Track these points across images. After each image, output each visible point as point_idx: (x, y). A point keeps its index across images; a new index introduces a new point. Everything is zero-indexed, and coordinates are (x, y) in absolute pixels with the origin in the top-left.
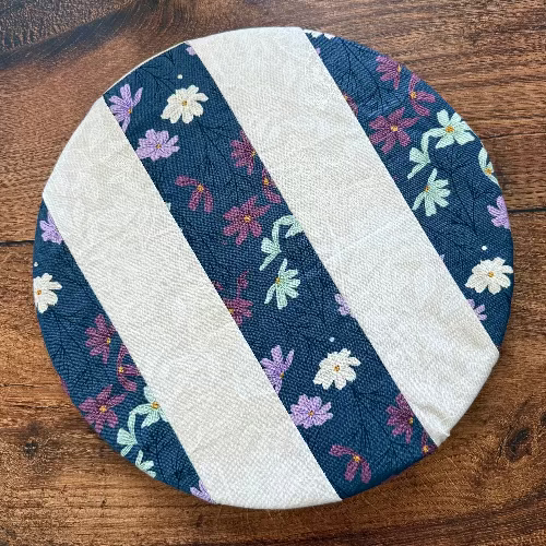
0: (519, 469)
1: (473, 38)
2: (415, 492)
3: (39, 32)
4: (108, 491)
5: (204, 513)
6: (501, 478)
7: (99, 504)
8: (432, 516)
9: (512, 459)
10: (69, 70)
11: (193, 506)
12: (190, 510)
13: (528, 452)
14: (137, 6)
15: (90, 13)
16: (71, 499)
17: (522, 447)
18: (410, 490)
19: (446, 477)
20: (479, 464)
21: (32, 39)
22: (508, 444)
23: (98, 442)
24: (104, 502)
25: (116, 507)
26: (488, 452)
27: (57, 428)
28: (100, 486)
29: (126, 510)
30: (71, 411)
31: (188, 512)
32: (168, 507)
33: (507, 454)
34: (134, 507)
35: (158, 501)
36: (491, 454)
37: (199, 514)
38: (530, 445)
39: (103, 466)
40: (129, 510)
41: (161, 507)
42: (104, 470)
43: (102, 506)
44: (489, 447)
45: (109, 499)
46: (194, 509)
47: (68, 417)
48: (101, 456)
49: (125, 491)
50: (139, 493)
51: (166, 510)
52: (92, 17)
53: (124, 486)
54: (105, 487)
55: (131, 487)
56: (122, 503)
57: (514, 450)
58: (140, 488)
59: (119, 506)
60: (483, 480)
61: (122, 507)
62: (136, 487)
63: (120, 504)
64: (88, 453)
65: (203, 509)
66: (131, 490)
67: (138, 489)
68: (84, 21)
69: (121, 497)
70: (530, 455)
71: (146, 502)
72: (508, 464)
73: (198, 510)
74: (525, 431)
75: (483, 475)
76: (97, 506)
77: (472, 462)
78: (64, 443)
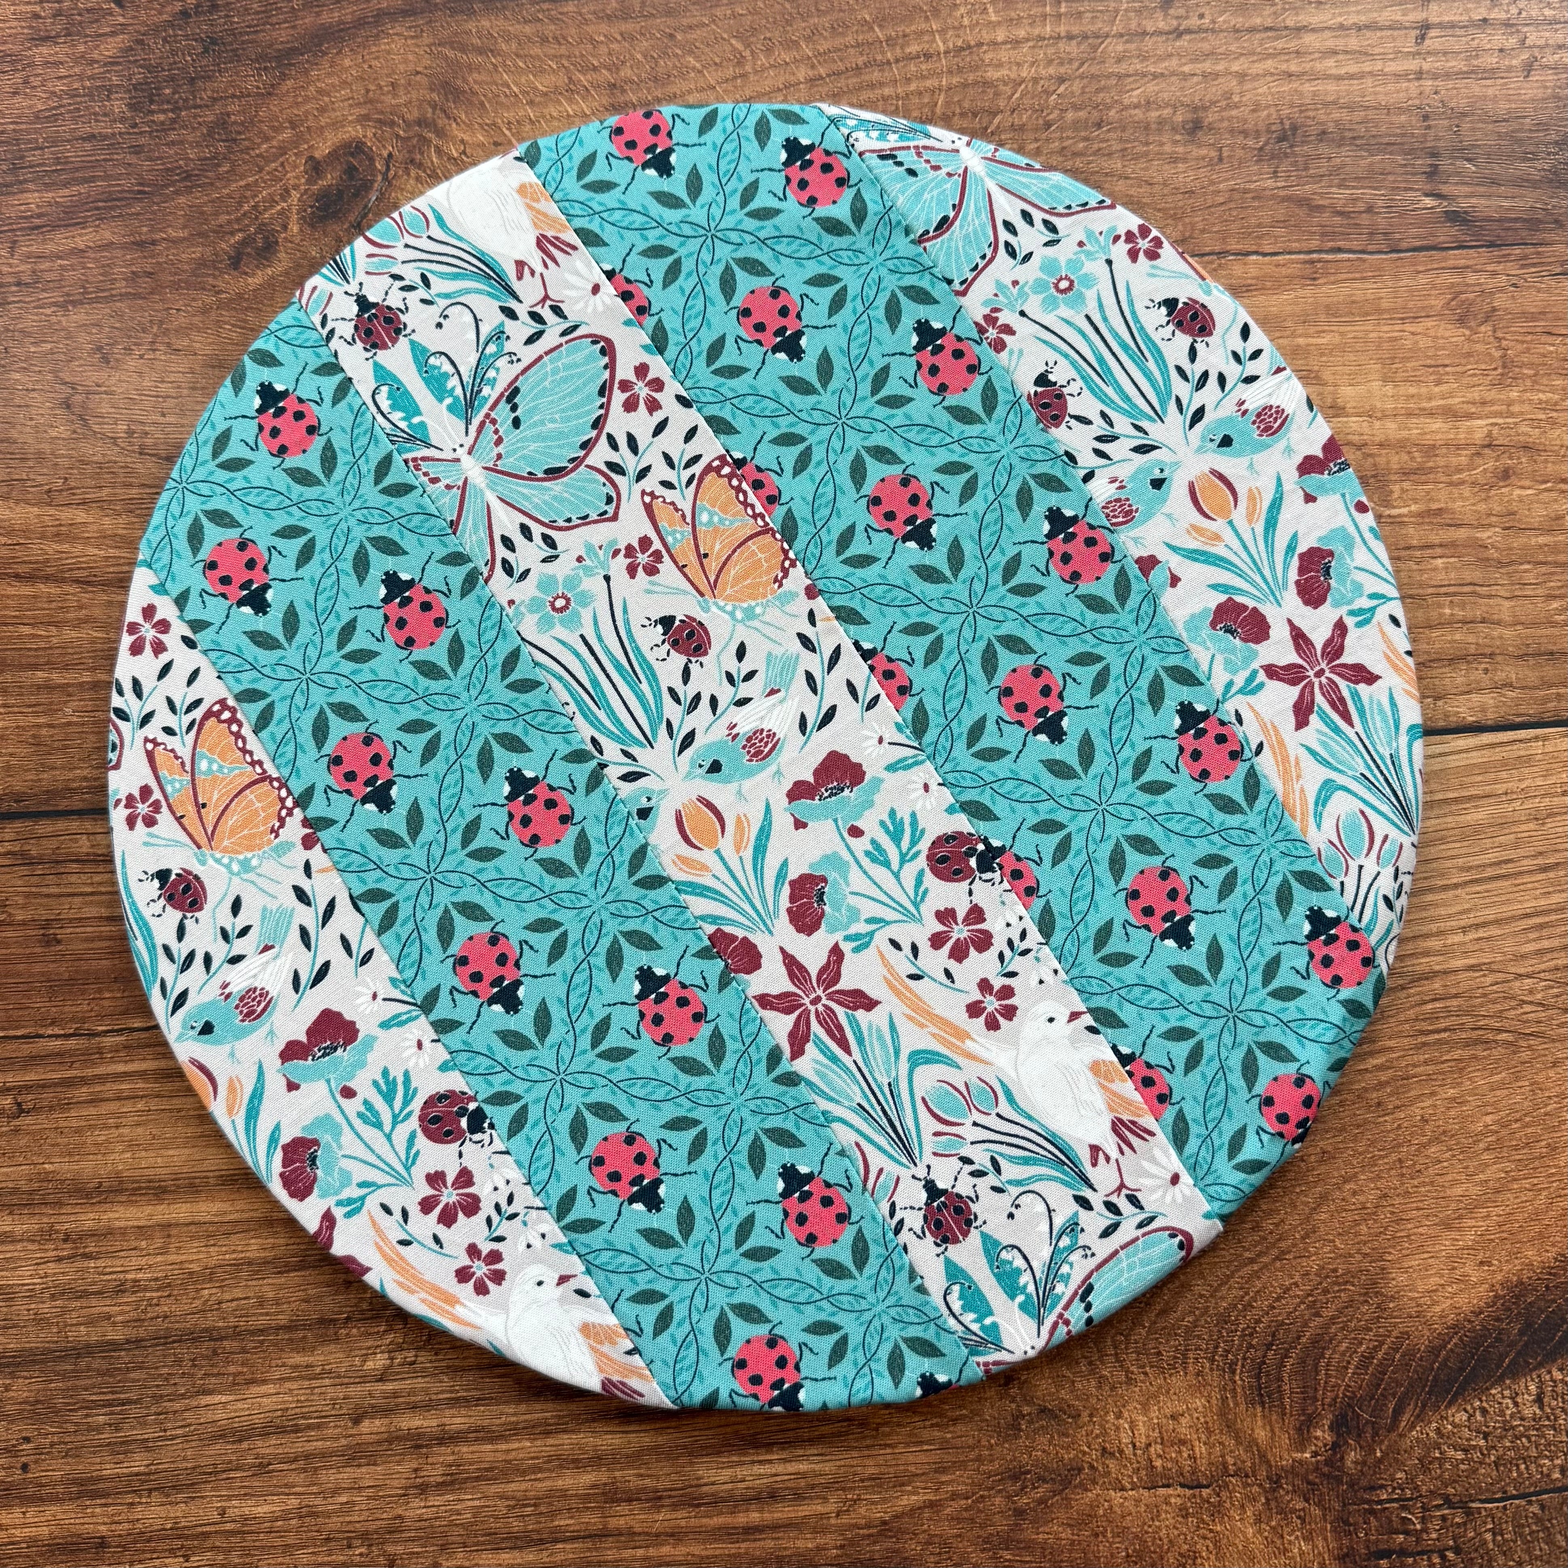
0: (336, 125)
2: (613, 68)
4: (1413, 65)
5: (1159, 15)
6: (389, 100)
7: (1433, 33)
9: (357, 148)
13: (316, 168)
14: (1398, 1412)
15: (1539, 1400)
16: (1513, 41)
17: (329, 179)
18: (626, 72)
19: (531, 103)
20: (441, 133)
22: (367, 186)
23: (1445, 189)
24: (1423, 37)
25: (1390, 28)
26: (420, 166)
27: (1556, 221)
28: (1435, 77)
29: (1363, 19)
30: (1523, 266)
31: (1201, 16)
32: (1252, 30)
33: (371, 160)
34: (1342, 27)
35: (1280, 44)
36: (412, 161)
37: (1172, 11)
38: (309, 182)
39: (1429, 127)
40: (1353, 19)
41: (1270, 29)
42: (1426, 118)
43: (1425, 27)
44: (418, 179)
45: (1409, 46)
46: (1185, 24)
47: (1530, 250)
48: (1434, 155)
49: (1367, 67)
50: (1330, 62)
51: (1258, 21)
52: (1533, 1388)
53: (1369, 82)
54: (1420, 75)
55: (1351, 77)
56: (1372, 37)
57: (351, 171)
58: (1328, 77)
59: (1381, 29)
60: (435, 96)
61: (1372, 27)
62: (1339, 78)
63: (1379, 34)
64: (1469, 160)
65: (1161, 25)
66: (1353, 68)
67: (1333, 71)
68: (1558, 1375)
69: (1377, 50)
70: (311, 158)
71: (1308, 39)
72: (369, 134)
73: (1175, 23)
74: (322, 219)
75: (434, 108)
76: (1441, 26)
77: (462, 141)
78: (1535, 184)
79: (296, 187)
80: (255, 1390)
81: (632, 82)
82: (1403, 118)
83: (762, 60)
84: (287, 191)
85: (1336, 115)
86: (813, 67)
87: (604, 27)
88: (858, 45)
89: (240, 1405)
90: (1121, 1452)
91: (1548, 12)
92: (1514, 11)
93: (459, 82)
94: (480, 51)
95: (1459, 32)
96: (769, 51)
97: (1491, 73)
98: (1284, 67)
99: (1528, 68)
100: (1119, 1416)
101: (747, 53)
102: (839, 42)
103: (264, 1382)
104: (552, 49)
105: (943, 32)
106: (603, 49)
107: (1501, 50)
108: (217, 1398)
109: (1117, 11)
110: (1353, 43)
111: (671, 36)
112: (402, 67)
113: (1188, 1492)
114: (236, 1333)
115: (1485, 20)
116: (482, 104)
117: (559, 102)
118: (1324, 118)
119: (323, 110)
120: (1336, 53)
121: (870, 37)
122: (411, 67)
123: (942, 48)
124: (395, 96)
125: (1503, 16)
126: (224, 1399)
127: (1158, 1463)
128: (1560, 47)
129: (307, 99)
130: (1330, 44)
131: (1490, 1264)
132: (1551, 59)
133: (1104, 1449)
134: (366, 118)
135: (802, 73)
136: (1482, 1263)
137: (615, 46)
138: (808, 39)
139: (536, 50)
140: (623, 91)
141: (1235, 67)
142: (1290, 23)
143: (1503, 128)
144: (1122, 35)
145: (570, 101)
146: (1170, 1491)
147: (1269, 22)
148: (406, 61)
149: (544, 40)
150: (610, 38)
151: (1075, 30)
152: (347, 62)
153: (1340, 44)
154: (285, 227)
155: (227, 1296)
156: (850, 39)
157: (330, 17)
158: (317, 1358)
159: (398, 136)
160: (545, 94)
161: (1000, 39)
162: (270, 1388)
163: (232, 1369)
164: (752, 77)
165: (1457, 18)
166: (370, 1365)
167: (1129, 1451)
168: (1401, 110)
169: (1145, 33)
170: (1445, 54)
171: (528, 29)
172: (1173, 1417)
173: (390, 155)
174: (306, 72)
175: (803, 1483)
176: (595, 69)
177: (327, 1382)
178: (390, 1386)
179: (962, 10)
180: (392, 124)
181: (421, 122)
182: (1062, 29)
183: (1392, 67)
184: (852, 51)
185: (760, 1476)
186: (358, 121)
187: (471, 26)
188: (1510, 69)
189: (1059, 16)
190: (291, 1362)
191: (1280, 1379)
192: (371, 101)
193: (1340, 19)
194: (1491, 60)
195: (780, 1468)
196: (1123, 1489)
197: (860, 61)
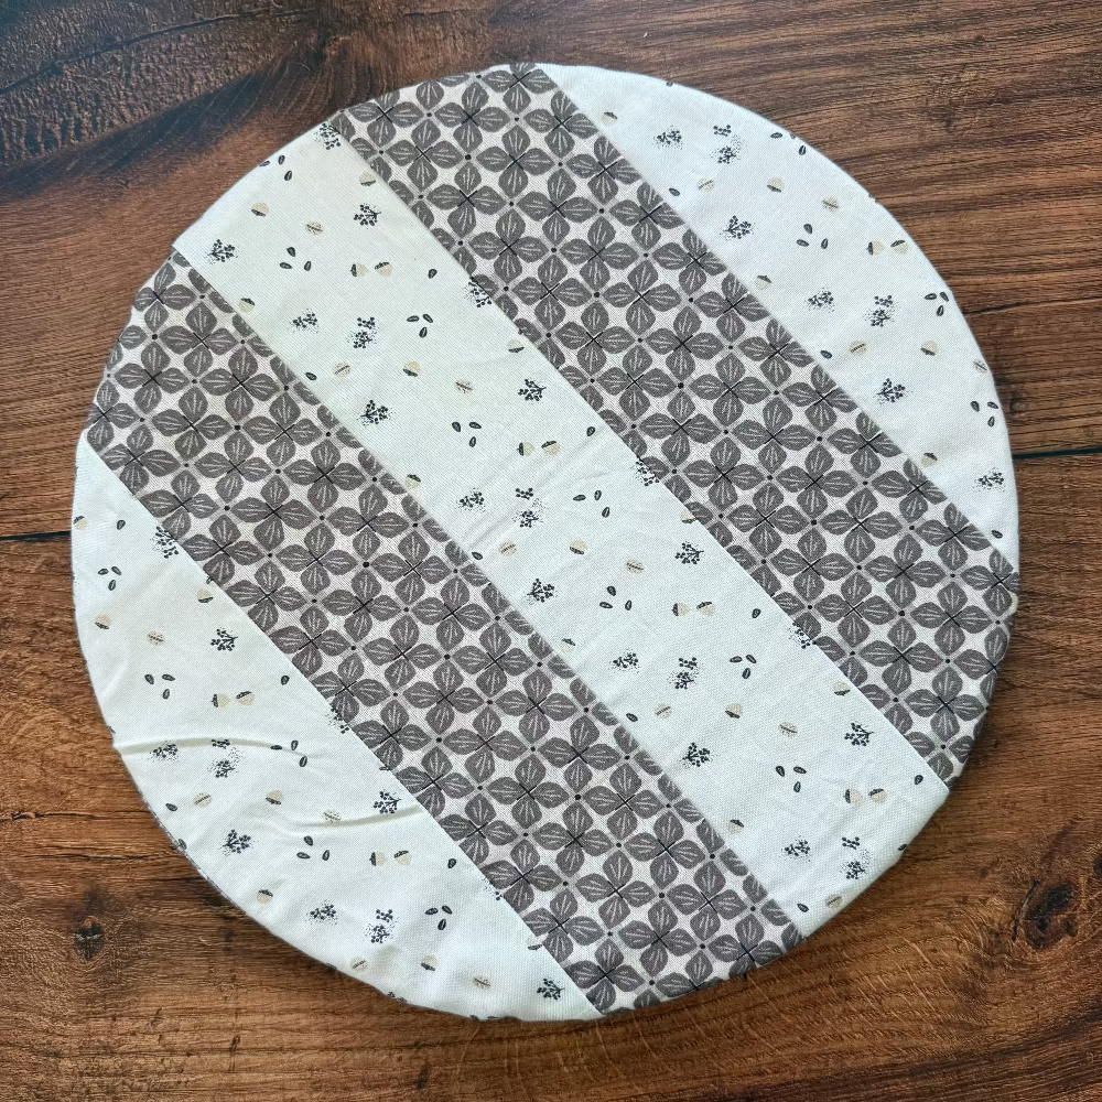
0: (1055, 962)
1: (946, 115)
2: (849, 1012)
3: (93, 119)
4: (242, 1020)
5: (431, 1060)
6: (1017, 982)
7: (227, 1045)
8: (882, 1060)
9: (1039, 944)
10: (152, 194)
11: (409, 1047)
12: (406, 1055)
13: (1069, 928)
14: (282, 69)
15: (192, 80)
16: (168, 1038)
17: (1059, 919)
18: (838, 1009)
19: (909, 983)
20: (977, 958)
21: (78, 135)
22: (1030, 915)
23: (221, 923)
24: (234, 1042)
25: (259, 1050)
26: (991, 932)
27: (141, 897)
28: (226, 1010)
29: (278, 1057)
30: (166, 863)
31: (400, 1059)
32: (361, 1049)
33: (1028, 935)
34: (295, 1050)
35: (341, 1037)
36: (997, 935)
37: (423, 1063)
38: (1072, 917)
39: (231, 971)
40: (285, 1057)
41: (348, 1049)
42: (234, 979)
43: (232, 1050)
44: (992, 922)
45: (245, 1035)
46: (412, 1053)
47: (161, 876)
48: (227, 950)
49: (276, 1019)
50: (304, 1022)
51: (357, 1056)
52: (196, 89)
53: (275, 1008)
54: (237, 1012)
55: (289, 1011)
56: (271, 1043)
57: (1043, 927)
58: (305, 1011)
59: (266, 1049)
60: (982, 987)
61: (270, 1051)
62: (297, 1010)
63: (267, 1045)
64: (203, 945)
65: (431, 1052)
66: (287, 1018)
67: (301, 1015)
68: (179, 97)
69: (269, 1032)
70: (1073, 935)
71: (318, 1041)
72: (1030, 954)
73: (420, 1054)
74: (1063, 888)
75: (982, 978)
76: (221, 1051)
77: (960, 952)
78: (155, 926)
79: (1084, 912)
80: (1049, 57)
81: (833, 1002)
82: (250, 979)
83: (733, 1021)
84: (1090, 909)
85: (299, 981)
86: (695, 1016)
87: (856, 1044)
88: (660, 1033)
89: (1059, 47)
90: (463, 34)
91: (141, 1061)
92: (167, 1062)
93: (964, 998)
94: (949, 1023)
95: (208, 1046)
96: (729, 1029)
97: (186, 1012)
98: (338, 1019)
99: (158, 1016)
100: (464, 56)
101: (746, 1026)
102: (676, 1036)
103: (1045, 62)
104: (894, 1027)
105: (597, 1043)
106: (856, 1026)
107: (177, 1030)
108: (1074, 51)
109: (464, 1061)
110: (286, 1039)
111: (804, 1038)
112: (1009, 1008)
113: (419, 11)
114: (1064, 92)
115: (189, 1055)
116: (946, 982)
117: (889, 985)
118: (309, 979)
119: (1066, 973)
120: (299, 1030)
121: (652, 1040)
122: (1001, 1009)
123: (597, 1030)
124: (1012, 986)
125: (175, 1059)
126: (1070, 51)
127: (438, 28)
128: (133, 1034)
129: (1079, 980)
130: (303, 1038)
131: (219, 164)
132: (142, 1024)
133: (474, 35)
134: (1033, 968)
135: (703, 1012)
136: (224, 164)
137: (847, 1030)
138: (699, 1038)
139: (907, 1025)
140: (839, 994)
141: (374, 1019)
142: (333, 1053)
143: (177, 970)
144: (461, 1042)
145: (879, 986)
146: (430, 11)
147: (349, 1054)
148: (1006, 1013)
149: (901, 1033)
150: (851, 1036)
151: (496, 1046)
152: (1050, 1011)
153: (296, 1038)
154: (1089, 881)
155: (1073, 116)
156: (669, 1038)
157: (1064, 1047)
158: (1008, 78)
159: (1009, 954)
160: (899, 991)
161: (553, 1037)
162: (1039, 58)
163: (1065, 70)
164: (741, 1008)
165: (208, 1057)
166: (973, 74)
167: (458, 34)
168: (252, 985)
169: (443, 1045)
170: (218, 1029)
171: (914, 1041)
172: (429, 57)
173: (1014, 939)
174: (1081, 1003)
175: (676, 7)
176: (861, 1011)
177: (1001, 63)
178: (958, 60)
179: (582, 1060)
180: (1012, 964)
181: (991, 966)
182: (506, 1045)
183: (258, 1019)
184: (666, 1029)
185: (705, 11)
186: (1039, 965)
187: (957, 1043)
188: (172, 1016)
189: (509, 1056)
190: (1026, 75)
191: (358, 85)
192: (1030, 981)
193: (296, 1057)
194: (184, 1023)
195: (691, 16)
196: (462, 11)
197: (658, 1021)
